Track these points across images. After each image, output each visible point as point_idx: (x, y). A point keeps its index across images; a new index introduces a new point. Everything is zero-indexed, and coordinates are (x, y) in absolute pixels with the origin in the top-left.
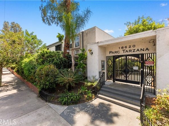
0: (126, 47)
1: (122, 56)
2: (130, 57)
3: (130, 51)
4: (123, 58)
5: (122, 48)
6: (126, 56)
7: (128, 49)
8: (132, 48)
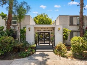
0: (44, 29)
1: (43, 32)
2: (46, 33)
3: (46, 30)
4: (43, 33)
5: (43, 29)
6: (44, 32)
7: (45, 30)
8: (47, 30)
